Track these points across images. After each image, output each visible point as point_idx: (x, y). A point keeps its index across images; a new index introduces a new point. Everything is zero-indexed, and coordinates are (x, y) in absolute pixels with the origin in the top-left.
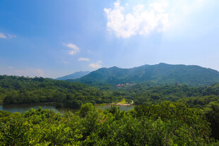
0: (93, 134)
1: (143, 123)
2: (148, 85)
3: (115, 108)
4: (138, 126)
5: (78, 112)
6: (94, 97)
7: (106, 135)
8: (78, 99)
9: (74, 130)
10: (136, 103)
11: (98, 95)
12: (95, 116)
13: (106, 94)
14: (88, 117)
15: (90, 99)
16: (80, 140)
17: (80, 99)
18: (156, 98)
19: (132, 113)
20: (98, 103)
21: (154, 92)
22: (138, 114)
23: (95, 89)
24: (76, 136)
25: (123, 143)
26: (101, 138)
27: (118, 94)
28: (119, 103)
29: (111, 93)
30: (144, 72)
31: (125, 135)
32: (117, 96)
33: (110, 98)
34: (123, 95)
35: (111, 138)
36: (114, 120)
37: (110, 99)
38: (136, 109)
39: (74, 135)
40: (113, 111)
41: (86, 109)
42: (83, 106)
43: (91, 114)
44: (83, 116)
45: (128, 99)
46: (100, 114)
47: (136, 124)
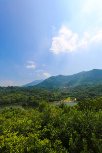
0: (49, 125)
1: (87, 115)
2: (86, 86)
3: (63, 104)
4: (84, 117)
5: (38, 108)
6: (47, 98)
7: (59, 126)
8: (37, 99)
9: (34, 122)
10: (78, 100)
11: (50, 95)
12: (49, 111)
13: (56, 94)
14: (44, 112)
15: (44, 99)
16: (39, 129)
17: (38, 99)
18: (93, 95)
19: (76, 107)
20: (51, 101)
21: (91, 91)
22: (81, 108)
23: (48, 92)
24: (36, 126)
25: (72, 131)
26: (55, 127)
28: (65, 101)
29: (59, 93)
30: (82, 77)
31: (74, 125)
32: (64, 95)
33: (59, 97)
34: (68, 94)
35: (62, 127)
36: (63, 113)
37: (59, 99)
38: (79, 104)
39: (35, 125)
40: (62, 106)
41: (43, 106)
42: (40, 104)
43: (46, 109)
44: (41, 111)
45: (72, 97)
46: (53, 109)
47: (81, 115)
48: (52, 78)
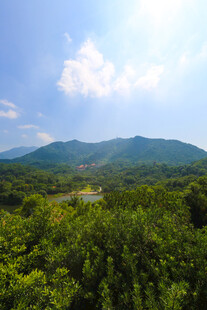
0: (45, 242)
1: (117, 216)
2: (121, 165)
3: (76, 199)
4: (112, 221)
5: (20, 209)
6: (44, 186)
7: (65, 240)
8: (18, 190)
9: (10, 239)
10: (105, 191)
11: (50, 181)
12: (47, 213)
13: (62, 179)
14: (34, 216)
15: (37, 189)
16: (22, 254)
17: (22, 189)
18: (130, 182)
19: (100, 203)
20: (51, 193)
21: (128, 174)
22: (109, 205)
23: (46, 173)
24: (15, 249)
25: (90, 248)
26: (58, 244)
27: (80, 179)
28: (82, 192)
29: (70, 177)
30: (115, 148)
31: (94, 236)
32: (79, 182)
33: (69, 185)
34: (87, 179)
35: (71, 243)
36: (75, 216)
37: (69, 187)
38: (106, 198)
39: (10, 247)
40: (74, 203)
41: (33, 204)
42: (26, 199)
43: (41, 210)
44: (28, 216)
45: (95, 186)
46: (55, 209)
47: (108, 218)
48: (56, 145)
